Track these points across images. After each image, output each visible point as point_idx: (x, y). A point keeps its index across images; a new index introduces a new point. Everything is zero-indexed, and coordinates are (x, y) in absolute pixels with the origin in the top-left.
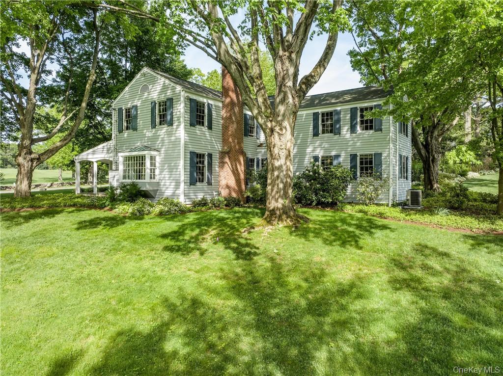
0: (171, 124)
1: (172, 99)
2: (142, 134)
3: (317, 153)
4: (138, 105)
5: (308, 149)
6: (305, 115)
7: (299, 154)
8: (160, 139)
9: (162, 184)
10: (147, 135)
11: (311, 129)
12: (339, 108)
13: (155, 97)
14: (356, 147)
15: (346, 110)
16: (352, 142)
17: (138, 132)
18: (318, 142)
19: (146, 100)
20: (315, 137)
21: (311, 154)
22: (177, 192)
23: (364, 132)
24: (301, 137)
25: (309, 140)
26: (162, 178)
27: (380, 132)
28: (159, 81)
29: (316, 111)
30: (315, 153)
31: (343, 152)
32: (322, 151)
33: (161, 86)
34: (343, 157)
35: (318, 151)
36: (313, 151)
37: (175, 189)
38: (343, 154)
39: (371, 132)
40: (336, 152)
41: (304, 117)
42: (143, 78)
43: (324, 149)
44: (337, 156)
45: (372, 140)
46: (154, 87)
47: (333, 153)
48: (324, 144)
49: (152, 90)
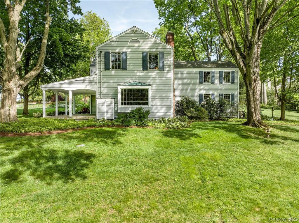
0: (162, 69)
1: (163, 53)
2: (133, 73)
3: (202, 92)
4: (128, 52)
5: (196, 90)
6: (194, 72)
7: (191, 92)
8: (151, 78)
9: (154, 108)
10: (138, 75)
11: (198, 79)
12: (214, 70)
13: (146, 49)
14: (222, 90)
15: (217, 72)
16: (220, 88)
17: (127, 71)
18: (202, 86)
19: (137, 50)
20: (200, 84)
21: (199, 92)
22: (168, 113)
23: (226, 83)
24: (192, 83)
25: (197, 85)
26: (153, 105)
27: (233, 84)
28: (150, 39)
29: (201, 70)
30: (200, 92)
31: (216, 92)
32: (205, 91)
33: (153, 43)
34: (216, 95)
35: (203, 91)
36: (200, 91)
37: (166, 112)
38: (216, 93)
39: (229, 83)
40: (212, 92)
41: (194, 73)
42: (133, 34)
43: (205, 90)
44: (213, 94)
45: (230, 88)
46: (145, 42)
47: (211, 93)
48: (205, 88)
49: (143, 44)
